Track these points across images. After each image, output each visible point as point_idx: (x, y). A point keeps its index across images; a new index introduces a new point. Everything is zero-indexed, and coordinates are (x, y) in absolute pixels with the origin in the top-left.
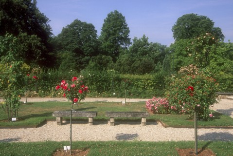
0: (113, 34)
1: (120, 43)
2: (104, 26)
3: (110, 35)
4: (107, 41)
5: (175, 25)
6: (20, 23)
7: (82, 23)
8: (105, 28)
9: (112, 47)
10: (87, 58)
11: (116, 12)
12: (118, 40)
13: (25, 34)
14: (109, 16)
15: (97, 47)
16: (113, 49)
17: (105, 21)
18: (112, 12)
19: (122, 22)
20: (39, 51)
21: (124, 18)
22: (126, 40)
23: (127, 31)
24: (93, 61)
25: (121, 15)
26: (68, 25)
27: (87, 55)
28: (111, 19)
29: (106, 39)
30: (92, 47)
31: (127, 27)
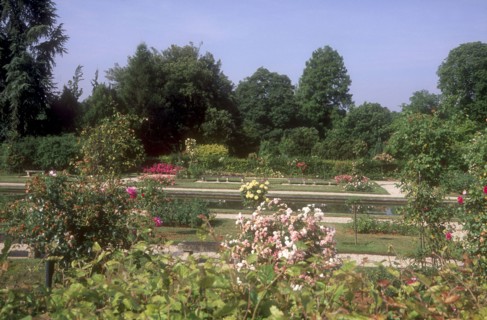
0: (322, 89)
1: (332, 103)
2: (305, 73)
3: (315, 88)
4: (310, 100)
5: (444, 64)
6: (208, 97)
7: (271, 75)
8: (307, 78)
9: (319, 110)
10: (277, 131)
11: (328, 49)
12: (330, 98)
13: (215, 109)
14: (315, 55)
15: (294, 114)
16: (321, 113)
17: (307, 63)
18: (320, 49)
19: (337, 66)
20: (230, 130)
21: (341, 59)
22: (345, 97)
23: (345, 82)
24: (287, 136)
25: (336, 54)
26: (248, 78)
27: (278, 127)
28: (318, 62)
29: (309, 97)
30: (287, 113)
31: (347, 74)
